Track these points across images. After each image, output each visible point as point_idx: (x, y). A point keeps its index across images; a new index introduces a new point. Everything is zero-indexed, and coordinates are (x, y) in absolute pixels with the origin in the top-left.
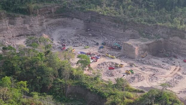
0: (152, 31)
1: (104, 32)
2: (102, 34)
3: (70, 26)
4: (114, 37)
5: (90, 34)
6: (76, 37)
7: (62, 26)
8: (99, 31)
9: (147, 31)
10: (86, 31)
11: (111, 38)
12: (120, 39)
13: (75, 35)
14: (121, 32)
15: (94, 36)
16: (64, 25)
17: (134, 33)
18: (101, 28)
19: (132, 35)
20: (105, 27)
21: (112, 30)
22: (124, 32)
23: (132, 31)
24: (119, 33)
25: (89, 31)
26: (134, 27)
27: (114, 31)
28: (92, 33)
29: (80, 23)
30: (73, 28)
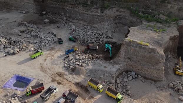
0: (154, 7)
1: (68, 15)
2: (65, 18)
3: (15, 9)
4: (86, 22)
5: (47, 20)
6: (22, 28)
7: (4, 11)
8: (59, 14)
9: (143, 8)
10: (40, 16)
11: (81, 24)
12: (96, 26)
13: (20, 24)
14: (97, 13)
15: (52, 22)
16: (7, 8)
17: (120, 14)
18: (63, 8)
19: (116, 17)
20: (68, 7)
21: (81, 11)
22: (102, 12)
23: (117, 11)
24: (94, 15)
25: (45, 14)
26: (120, 3)
27: (84, 12)
28: (49, 17)
29: (29, 3)
30: (20, 12)
